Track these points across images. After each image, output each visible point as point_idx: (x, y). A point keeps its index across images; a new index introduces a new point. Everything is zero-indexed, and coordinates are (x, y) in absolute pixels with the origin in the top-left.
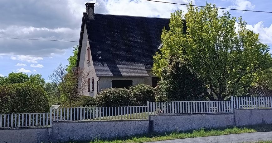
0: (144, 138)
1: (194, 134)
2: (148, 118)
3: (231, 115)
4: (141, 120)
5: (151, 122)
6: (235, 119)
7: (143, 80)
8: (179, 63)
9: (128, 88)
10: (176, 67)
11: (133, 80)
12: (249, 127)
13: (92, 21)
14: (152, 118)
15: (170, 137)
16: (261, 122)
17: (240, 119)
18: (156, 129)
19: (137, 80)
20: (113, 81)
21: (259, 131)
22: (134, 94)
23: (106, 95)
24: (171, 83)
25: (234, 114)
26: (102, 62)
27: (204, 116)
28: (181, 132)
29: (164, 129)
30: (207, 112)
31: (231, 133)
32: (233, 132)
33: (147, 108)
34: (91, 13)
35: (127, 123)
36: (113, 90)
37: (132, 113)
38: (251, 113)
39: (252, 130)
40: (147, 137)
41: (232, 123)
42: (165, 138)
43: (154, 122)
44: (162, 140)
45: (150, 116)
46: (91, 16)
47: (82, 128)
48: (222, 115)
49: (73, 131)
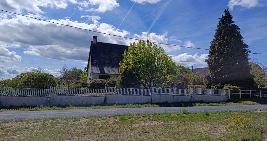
0: (98, 106)
1: (126, 106)
2: (104, 96)
3: (149, 97)
4: (100, 97)
5: (106, 98)
6: (151, 99)
7: (116, 76)
8: (127, 68)
9: (106, 80)
10: (126, 70)
11: (111, 75)
12: (156, 104)
13: (95, 45)
14: (106, 96)
15: (113, 107)
16: (165, 101)
17: (154, 99)
18: (108, 102)
19: (113, 75)
20: (100, 75)
21: (161, 106)
22: (108, 83)
23: (93, 82)
24: (122, 78)
25: (151, 96)
26: (96, 65)
27: (135, 96)
28: (119, 104)
29: (112, 102)
30: (137, 94)
31: (146, 107)
32: (147, 106)
33: (104, 90)
34: (95, 41)
35: (92, 97)
36: (97, 80)
37: (102, 92)
38: (161, 96)
39: (158, 106)
40: (99, 106)
41: (150, 101)
42: (110, 107)
43: (107, 98)
44: (108, 108)
45: (105, 95)
46: (95, 43)
47: (67, 99)
48: (145, 97)
49: (62, 100)
